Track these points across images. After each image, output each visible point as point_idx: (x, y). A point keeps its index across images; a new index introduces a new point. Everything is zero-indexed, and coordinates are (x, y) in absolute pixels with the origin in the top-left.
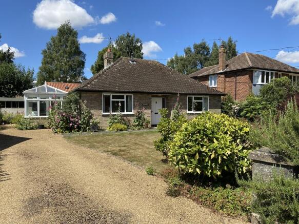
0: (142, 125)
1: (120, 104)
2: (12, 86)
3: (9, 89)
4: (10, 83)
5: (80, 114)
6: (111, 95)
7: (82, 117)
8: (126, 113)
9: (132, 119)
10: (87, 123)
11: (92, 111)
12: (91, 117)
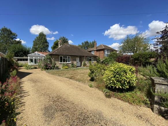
0: (73, 67)
1: (66, 60)
2: (22, 53)
3: (21, 54)
4: (22, 52)
5: (51, 63)
6: (63, 56)
7: (52, 64)
8: (68, 62)
9: (70, 65)
10: (54, 67)
11: (56, 62)
12: (55, 64)
